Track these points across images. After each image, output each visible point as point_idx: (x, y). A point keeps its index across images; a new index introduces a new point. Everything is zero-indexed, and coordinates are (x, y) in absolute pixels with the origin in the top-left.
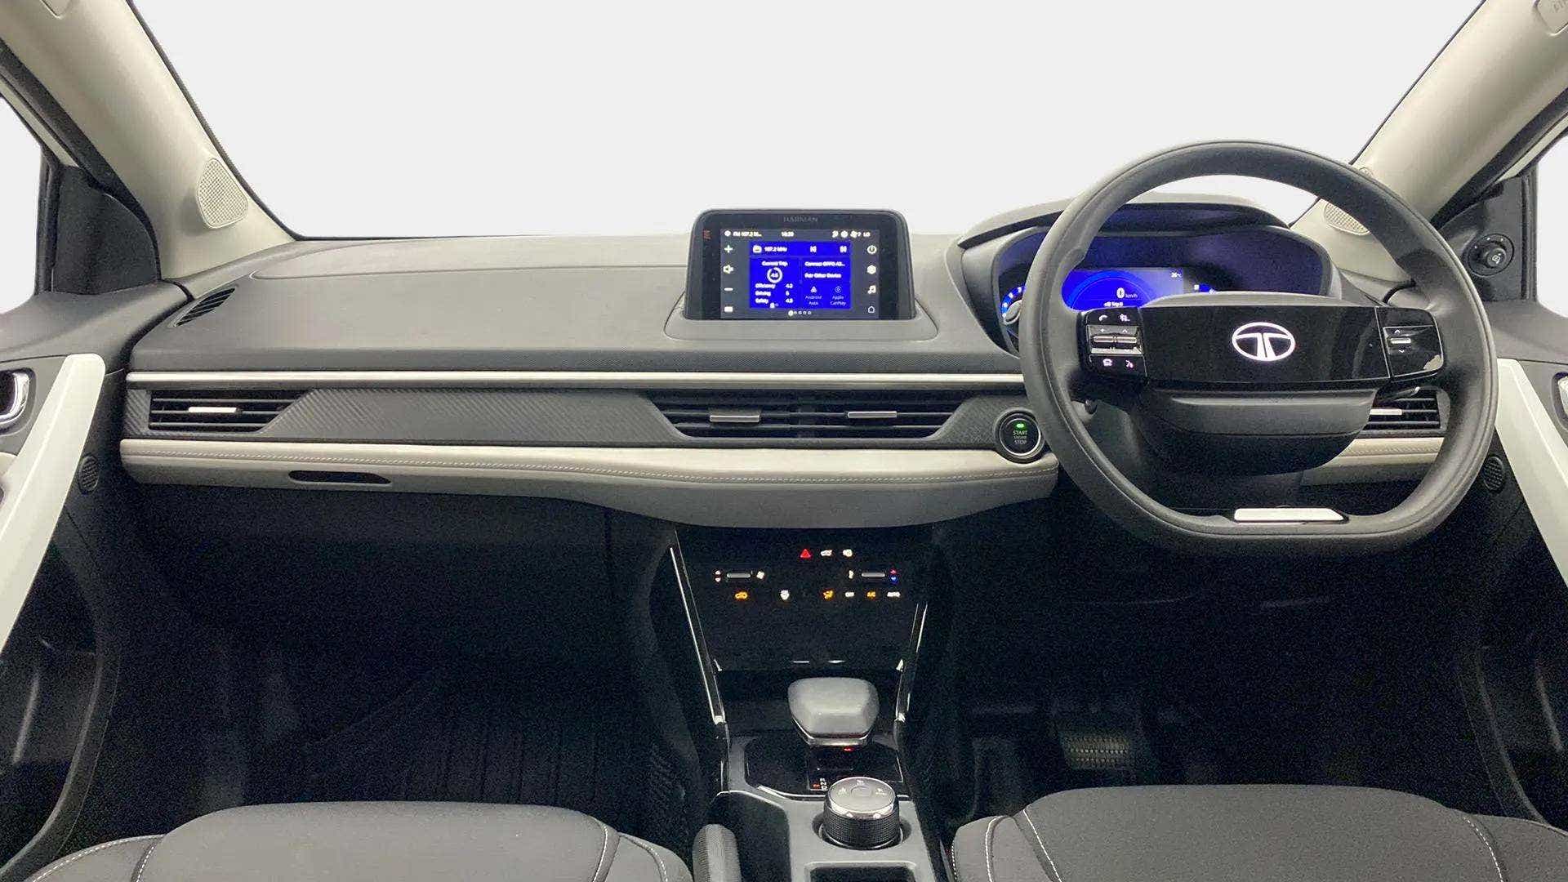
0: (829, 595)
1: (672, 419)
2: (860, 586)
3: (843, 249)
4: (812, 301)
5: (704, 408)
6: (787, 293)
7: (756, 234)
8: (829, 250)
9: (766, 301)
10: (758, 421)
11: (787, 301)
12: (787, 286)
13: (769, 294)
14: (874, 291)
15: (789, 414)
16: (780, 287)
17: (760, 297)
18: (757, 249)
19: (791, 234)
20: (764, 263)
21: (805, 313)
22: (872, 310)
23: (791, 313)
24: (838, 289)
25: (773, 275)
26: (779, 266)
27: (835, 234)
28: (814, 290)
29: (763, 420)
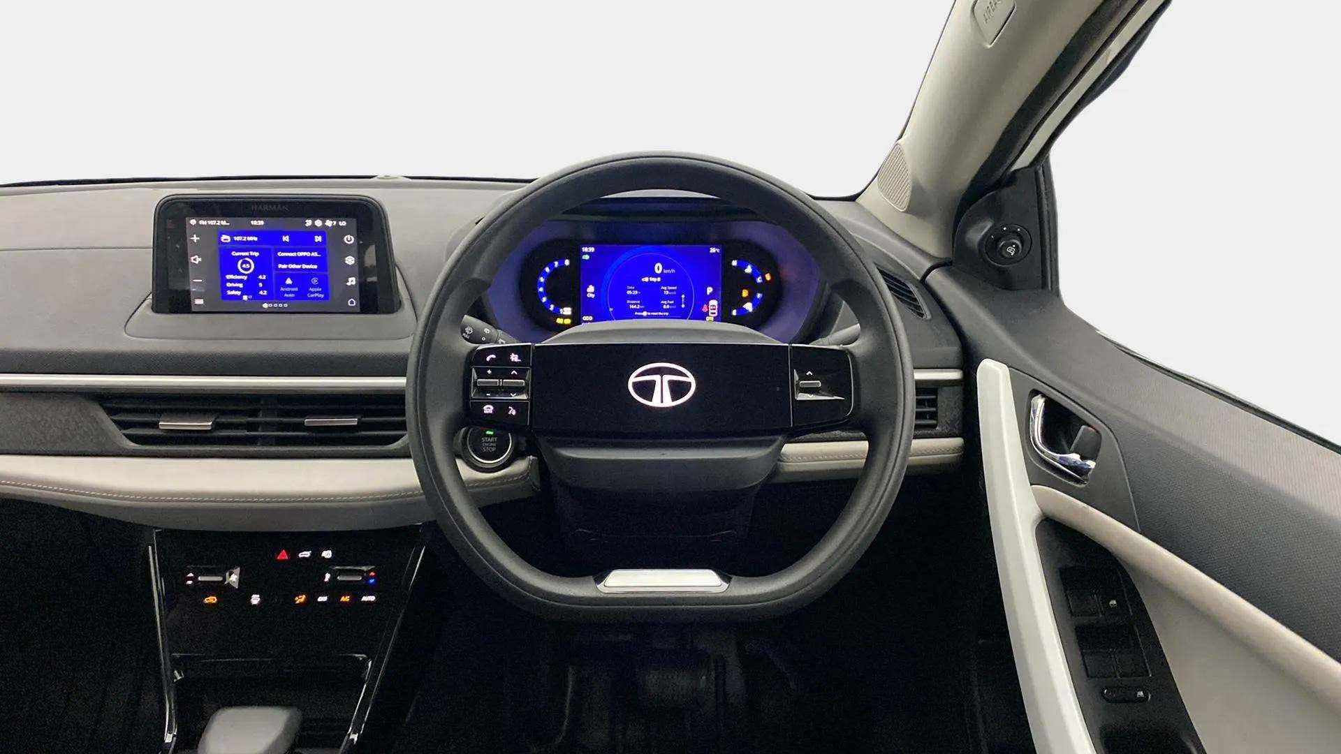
0: (301, 599)
1: (122, 425)
2: (335, 589)
3: (318, 239)
4: (288, 293)
5: (155, 413)
6: (261, 285)
7: (224, 223)
8: (303, 239)
9: (238, 293)
10: (210, 428)
11: (261, 293)
12: (260, 277)
13: (241, 285)
14: (354, 283)
15: (244, 420)
16: (253, 278)
17: (232, 289)
18: (225, 238)
19: (261, 223)
20: (234, 254)
21: (281, 305)
22: (353, 303)
23: (265, 306)
24: (315, 281)
25: (244, 266)
26: (250, 257)
27: (309, 223)
28: (289, 281)
29: (217, 426)
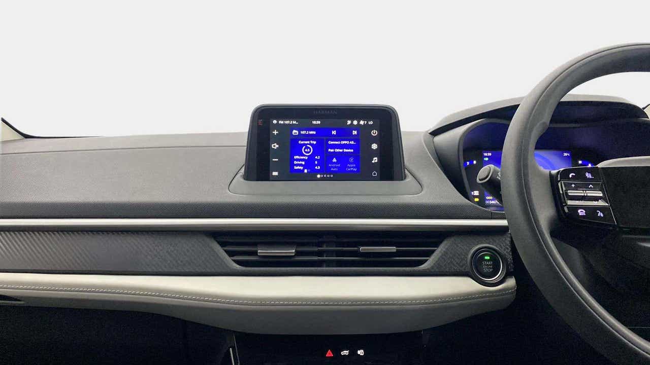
1: (231, 254)
3: (355, 132)
4: (334, 168)
5: (255, 244)
6: (316, 162)
7: (295, 122)
8: (344, 133)
9: (301, 168)
10: (294, 254)
11: (316, 168)
12: (316, 157)
13: (303, 163)
14: (376, 161)
15: (316, 249)
16: (311, 158)
17: (297, 165)
18: (295, 132)
19: (319, 122)
20: (300, 142)
21: (328, 176)
22: (375, 174)
23: (319, 176)
24: (351, 160)
25: (309, 150)
26: (310, 144)
27: (349, 122)
28: (335, 160)
29: (298, 253)
